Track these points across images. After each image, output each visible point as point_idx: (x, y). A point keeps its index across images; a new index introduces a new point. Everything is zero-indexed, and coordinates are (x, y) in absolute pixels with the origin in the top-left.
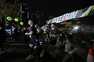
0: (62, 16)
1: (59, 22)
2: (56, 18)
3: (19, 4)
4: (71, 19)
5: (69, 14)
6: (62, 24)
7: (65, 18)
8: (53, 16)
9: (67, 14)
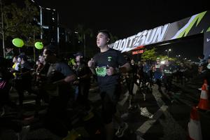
0: (134, 37)
1: (129, 49)
2: (121, 40)
3: (35, 9)
4: (154, 42)
5: (150, 31)
6: (134, 53)
7: (140, 41)
8: (115, 37)
9: (145, 32)
